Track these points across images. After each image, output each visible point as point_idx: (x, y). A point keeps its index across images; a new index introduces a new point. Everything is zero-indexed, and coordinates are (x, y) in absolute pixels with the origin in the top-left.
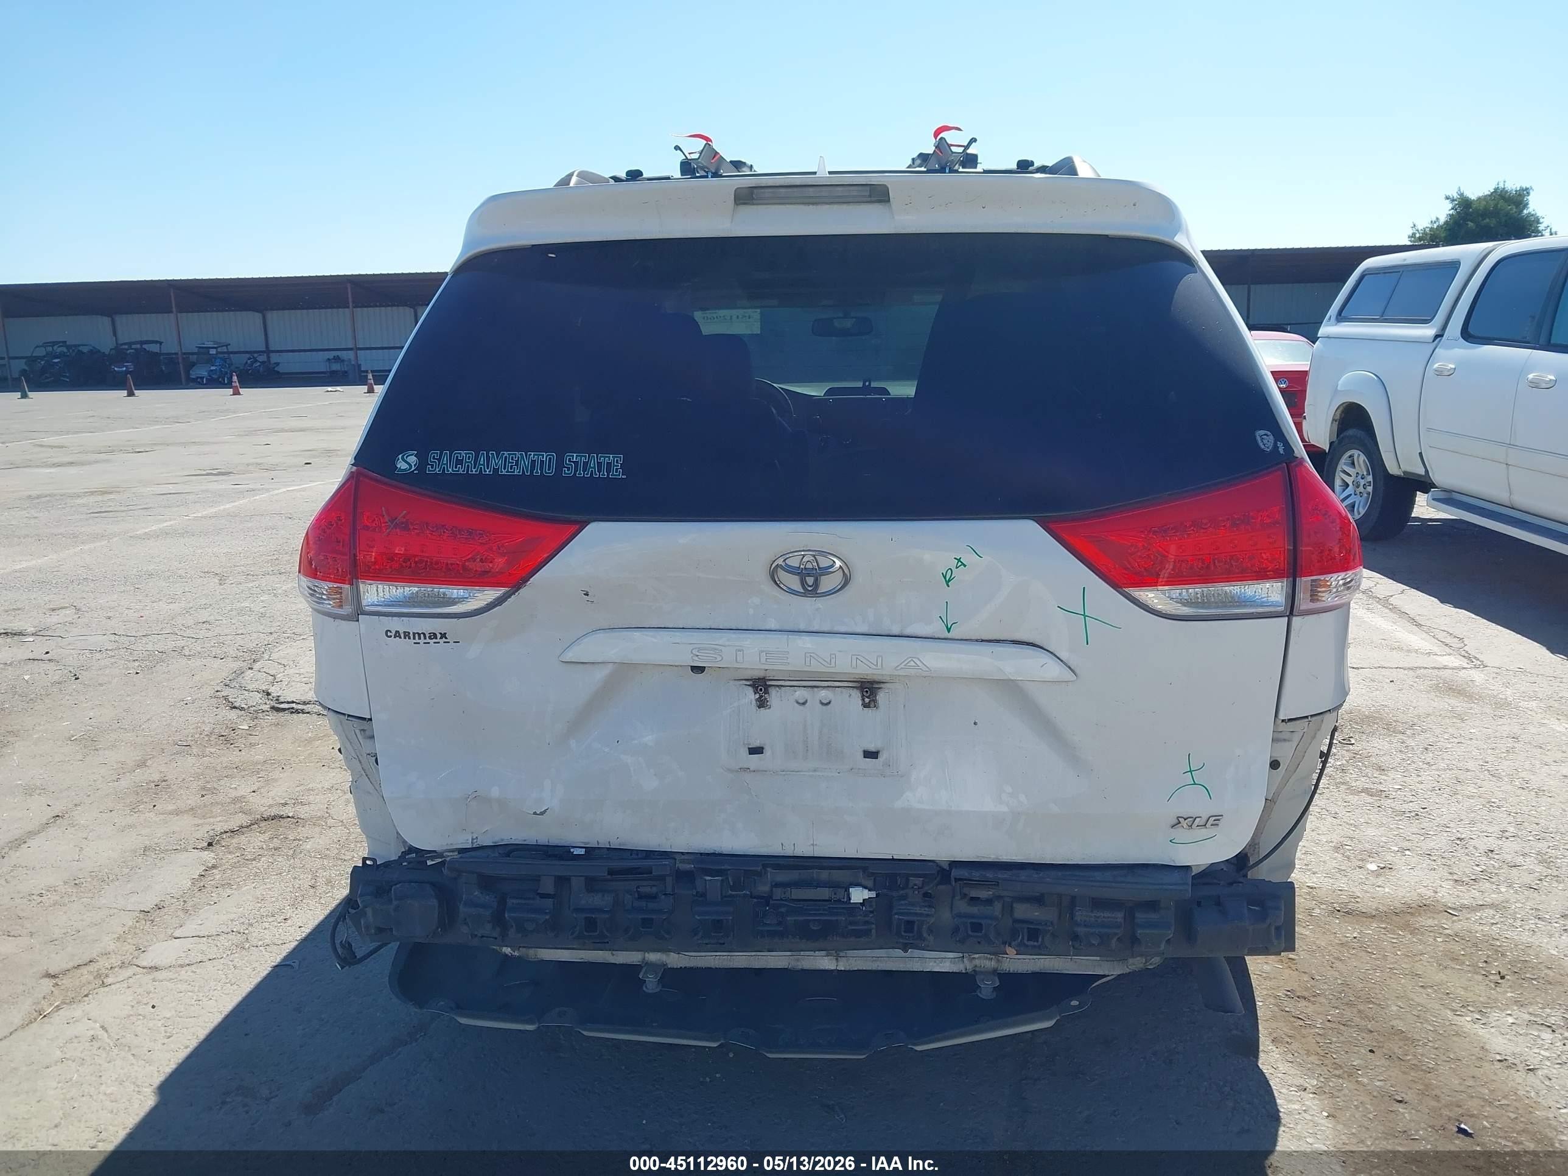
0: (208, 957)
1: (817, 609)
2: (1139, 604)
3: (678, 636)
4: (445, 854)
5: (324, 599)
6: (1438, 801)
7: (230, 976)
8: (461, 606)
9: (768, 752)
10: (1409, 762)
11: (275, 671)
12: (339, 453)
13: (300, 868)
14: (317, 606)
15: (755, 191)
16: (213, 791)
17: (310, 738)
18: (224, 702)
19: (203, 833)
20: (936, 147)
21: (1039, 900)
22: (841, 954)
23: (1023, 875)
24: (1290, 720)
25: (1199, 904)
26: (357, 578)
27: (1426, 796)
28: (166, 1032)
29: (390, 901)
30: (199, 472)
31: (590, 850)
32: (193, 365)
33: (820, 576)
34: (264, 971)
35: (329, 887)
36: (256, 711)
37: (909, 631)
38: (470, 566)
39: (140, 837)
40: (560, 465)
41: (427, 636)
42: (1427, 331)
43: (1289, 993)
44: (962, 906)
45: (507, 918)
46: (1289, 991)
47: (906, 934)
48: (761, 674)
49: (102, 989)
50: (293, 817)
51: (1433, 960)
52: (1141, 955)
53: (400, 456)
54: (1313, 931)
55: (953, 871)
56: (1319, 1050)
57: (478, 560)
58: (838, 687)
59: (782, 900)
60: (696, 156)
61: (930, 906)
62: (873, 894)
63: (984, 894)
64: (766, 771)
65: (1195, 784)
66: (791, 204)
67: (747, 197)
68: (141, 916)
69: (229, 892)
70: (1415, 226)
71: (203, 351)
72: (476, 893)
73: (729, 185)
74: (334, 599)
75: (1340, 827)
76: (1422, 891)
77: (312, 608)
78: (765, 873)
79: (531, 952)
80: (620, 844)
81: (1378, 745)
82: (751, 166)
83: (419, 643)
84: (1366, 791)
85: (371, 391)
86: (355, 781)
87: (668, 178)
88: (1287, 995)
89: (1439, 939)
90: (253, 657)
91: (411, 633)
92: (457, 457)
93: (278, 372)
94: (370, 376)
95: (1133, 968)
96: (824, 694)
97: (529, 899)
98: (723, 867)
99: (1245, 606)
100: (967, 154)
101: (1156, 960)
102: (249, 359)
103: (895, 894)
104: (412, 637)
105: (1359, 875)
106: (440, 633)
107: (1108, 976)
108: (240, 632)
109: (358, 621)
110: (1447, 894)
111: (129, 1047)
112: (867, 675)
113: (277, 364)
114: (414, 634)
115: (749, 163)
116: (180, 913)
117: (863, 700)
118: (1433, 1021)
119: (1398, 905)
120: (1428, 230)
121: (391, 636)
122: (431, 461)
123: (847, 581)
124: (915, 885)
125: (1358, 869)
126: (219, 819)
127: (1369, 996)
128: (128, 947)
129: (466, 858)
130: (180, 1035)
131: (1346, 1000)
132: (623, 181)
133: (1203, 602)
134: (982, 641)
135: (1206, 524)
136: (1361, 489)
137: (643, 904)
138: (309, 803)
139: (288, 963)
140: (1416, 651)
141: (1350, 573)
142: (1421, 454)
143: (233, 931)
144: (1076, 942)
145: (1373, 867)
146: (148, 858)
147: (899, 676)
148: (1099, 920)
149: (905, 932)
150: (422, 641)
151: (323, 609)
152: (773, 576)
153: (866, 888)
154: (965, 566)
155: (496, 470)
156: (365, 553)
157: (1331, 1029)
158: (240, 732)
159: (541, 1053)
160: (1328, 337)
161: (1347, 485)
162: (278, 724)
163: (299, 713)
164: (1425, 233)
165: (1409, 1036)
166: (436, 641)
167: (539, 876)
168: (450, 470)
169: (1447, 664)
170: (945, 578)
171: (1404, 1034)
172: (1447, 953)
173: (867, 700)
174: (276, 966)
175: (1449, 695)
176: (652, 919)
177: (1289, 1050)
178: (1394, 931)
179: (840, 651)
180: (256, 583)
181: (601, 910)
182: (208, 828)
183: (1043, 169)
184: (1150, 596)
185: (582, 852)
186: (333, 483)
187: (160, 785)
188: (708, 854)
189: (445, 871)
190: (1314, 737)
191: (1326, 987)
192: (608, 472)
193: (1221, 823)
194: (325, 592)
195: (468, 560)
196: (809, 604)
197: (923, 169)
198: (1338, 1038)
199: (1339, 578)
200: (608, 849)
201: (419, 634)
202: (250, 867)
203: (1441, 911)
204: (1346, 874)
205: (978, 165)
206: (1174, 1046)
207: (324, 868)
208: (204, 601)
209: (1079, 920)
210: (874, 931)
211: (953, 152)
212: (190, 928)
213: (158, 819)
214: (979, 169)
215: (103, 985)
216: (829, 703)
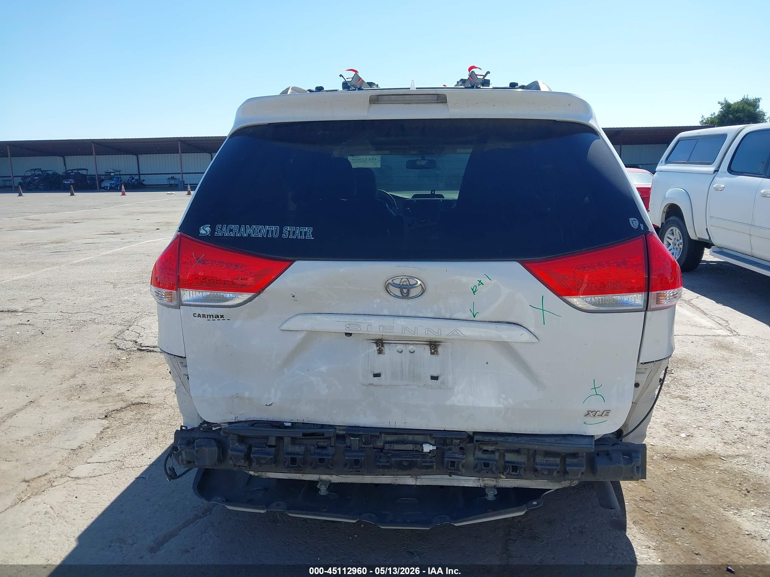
0: (104, 473)
1: (408, 305)
2: (570, 304)
3: (338, 318)
4: (221, 425)
5: (163, 298)
6: (716, 402)
7: (114, 482)
8: (231, 302)
9: (383, 376)
10: (701, 383)
11: (139, 331)
12: (173, 224)
13: (150, 429)
14: (159, 301)
15: (380, 97)
16: (108, 390)
17: (156, 364)
18: (115, 346)
19: (103, 411)
20: (470, 76)
21: (518, 452)
22: (418, 477)
23: (510, 439)
24: (645, 363)
25: (598, 454)
26: (180, 288)
27: (710, 400)
28: (82, 510)
29: (194, 448)
30: (104, 233)
31: (293, 424)
32: (103, 180)
33: (410, 289)
34: (131, 480)
35: (165, 439)
36: (130, 351)
37: (454, 316)
38: (236, 282)
39: (72, 412)
40: (281, 232)
41: (214, 316)
42: (711, 169)
43: (641, 498)
44: (479, 454)
45: (252, 457)
46: (641, 497)
47: (451, 468)
48: (380, 337)
49: (51, 488)
50: (147, 403)
51: (713, 483)
52: (569, 480)
53: (202, 227)
54: (653, 467)
55: (475, 437)
56: (656, 527)
57: (240, 279)
58: (419, 344)
59: (389, 450)
60: (350, 80)
61: (463, 454)
62: (435, 448)
63: (490, 448)
64: (382, 385)
65: (597, 395)
66: (397, 103)
67: (376, 100)
68: (71, 452)
69: (115, 440)
70: (703, 116)
71: (108, 174)
72: (237, 444)
73: (367, 93)
74: (168, 298)
75: (667, 415)
76: (708, 448)
77: (157, 302)
78: (381, 436)
79: (263, 473)
80: (308, 421)
81: (685, 374)
82: (378, 85)
83: (210, 320)
84: (680, 397)
85: (189, 194)
86: (177, 388)
87: (337, 91)
88: (640, 500)
89: (716, 472)
90: (129, 324)
91: (206, 315)
92: (230, 228)
93: (144, 184)
94: (189, 187)
95: (564, 486)
96: (411, 347)
97: (263, 447)
98: (360, 433)
99: (623, 306)
100: (485, 79)
101: (576, 482)
102: (130, 178)
103: (445, 448)
104: (206, 317)
105: (677, 439)
106: (221, 315)
107: (552, 489)
108: (123, 311)
109: (180, 308)
110: (720, 449)
111: (64, 517)
112: (433, 338)
113: (144, 180)
114: (207, 315)
115: (376, 83)
116: (91, 450)
117: (431, 350)
118: (714, 514)
119: (696, 455)
120: (709, 119)
121: (196, 317)
122: (217, 230)
123: (423, 291)
124: (456, 443)
125: (676, 436)
126: (111, 404)
127: (682, 501)
128: (65, 467)
129: (232, 427)
130: (89, 512)
131: (670, 502)
132: (314, 92)
133: (602, 304)
134: (491, 322)
135: (604, 265)
136: (677, 246)
137: (319, 451)
138: (155, 397)
139: (143, 476)
140: (704, 327)
141: (676, 290)
142: (707, 229)
143: (116, 460)
144: (536, 473)
145: (683, 435)
146: (76, 423)
147: (449, 339)
148: (548, 462)
149: (451, 467)
150: (212, 319)
151: (161, 302)
152: (386, 288)
153: (431, 444)
154: (483, 284)
155: (249, 235)
156: (184, 275)
157: (663, 517)
158: (122, 361)
159: (268, 524)
160: (661, 171)
161: (670, 244)
162: (141, 357)
163: (151, 352)
164: (708, 120)
165: (702, 521)
166: (219, 319)
167: (268, 437)
168: (227, 234)
169: (720, 334)
170: (473, 290)
171: (699, 520)
172: (721, 479)
173: (433, 351)
174: (137, 478)
175: (721, 349)
176: (324, 459)
177: (641, 528)
178: (694, 468)
179: (420, 326)
180: (131, 288)
181: (298, 454)
182: (105, 408)
183: (523, 87)
184: (575, 300)
185: (290, 424)
186: (170, 239)
187: (83, 386)
188: (352, 427)
189: (222, 433)
190: (657, 371)
191: (660, 495)
192: (305, 236)
193: (609, 414)
194: (163, 294)
195: (235, 279)
196: (404, 303)
197: (462, 87)
198: (666, 521)
199: (671, 292)
200: (303, 423)
201: (210, 316)
202: (126, 428)
203: (718, 458)
204: (670, 439)
205: (490, 85)
206: (584, 524)
207: (162, 429)
208: (105, 296)
209: (538, 462)
210: (435, 466)
211: (478, 79)
212: (96, 458)
213: (81, 404)
214: (491, 87)
215: (52, 486)
216: (414, 352)
